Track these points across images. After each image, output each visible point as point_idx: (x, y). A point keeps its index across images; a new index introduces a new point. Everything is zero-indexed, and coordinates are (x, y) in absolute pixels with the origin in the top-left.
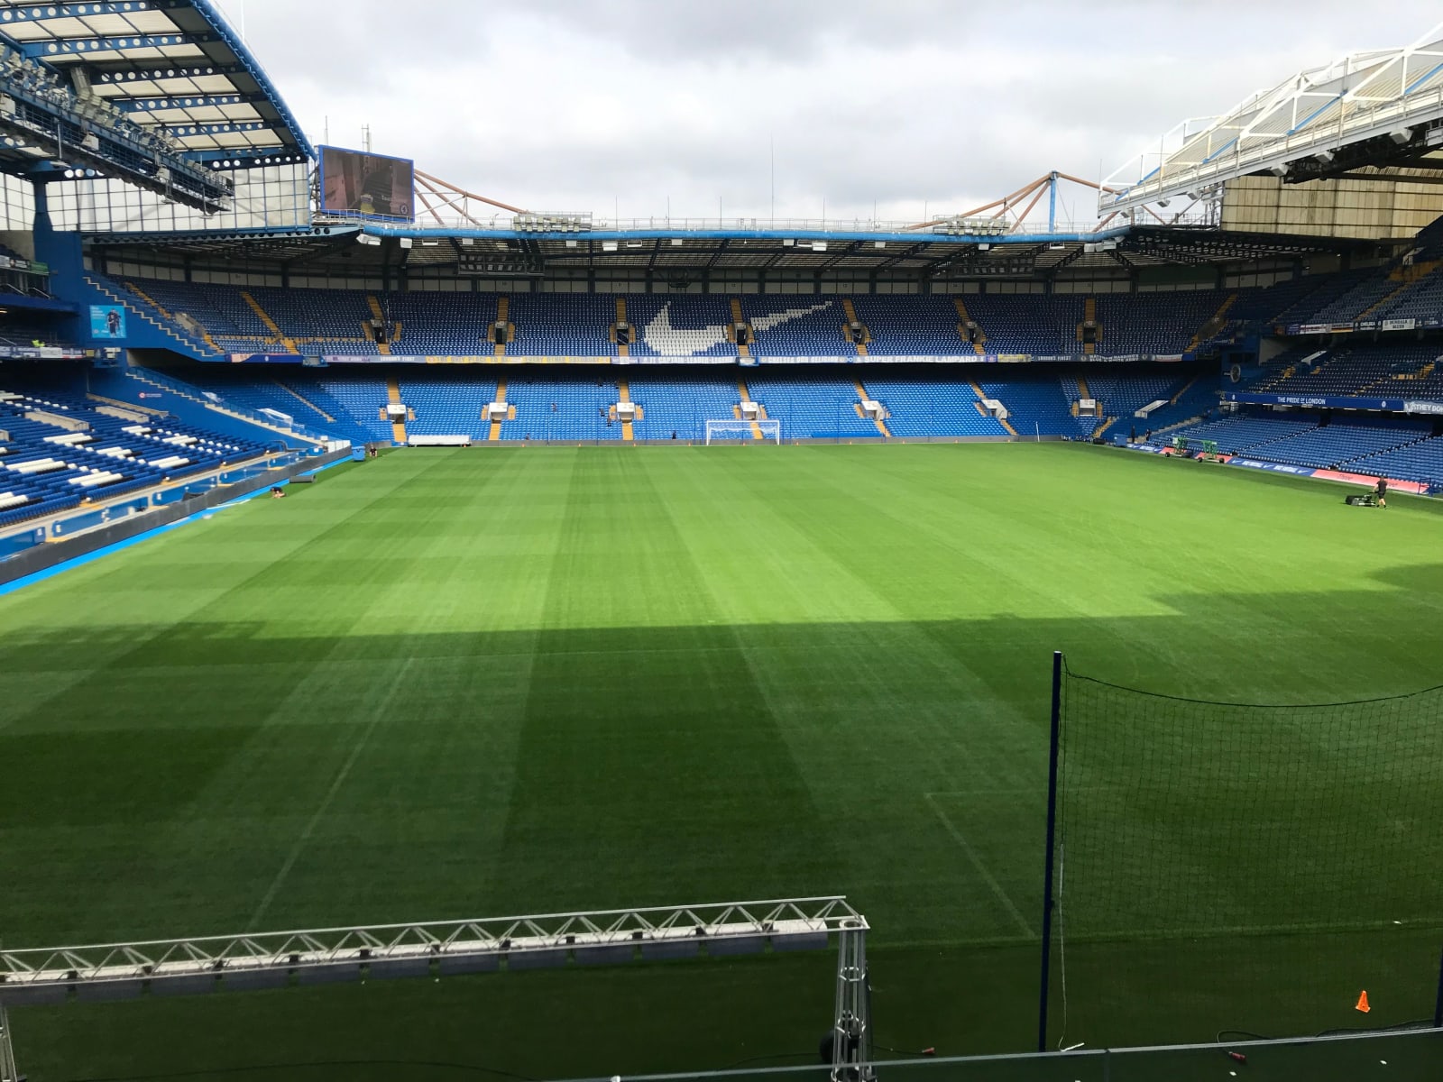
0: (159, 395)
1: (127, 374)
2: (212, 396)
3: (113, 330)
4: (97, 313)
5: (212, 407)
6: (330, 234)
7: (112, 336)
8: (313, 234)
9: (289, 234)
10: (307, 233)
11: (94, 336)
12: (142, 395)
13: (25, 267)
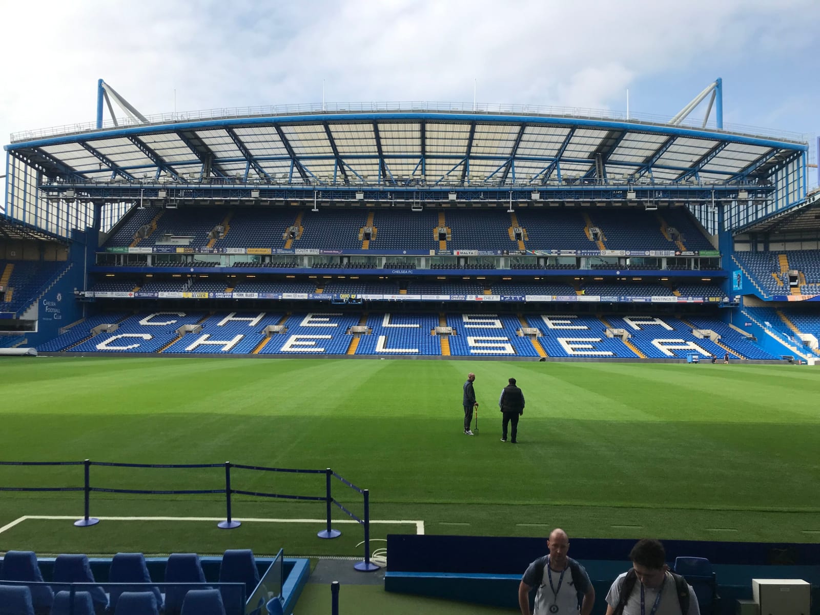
0: (750, 324)
1: (742, 312)
2: (767, 323)
3: (739, 286)
4: (735, 275)
5: (767, 331)
6: (815, 200)
7: (739, 289)
8: (808, 203)
9: (798, 206)
10: (806, 202)
11: (734, 290)
12: (746, 325)
13: (693, 254)
